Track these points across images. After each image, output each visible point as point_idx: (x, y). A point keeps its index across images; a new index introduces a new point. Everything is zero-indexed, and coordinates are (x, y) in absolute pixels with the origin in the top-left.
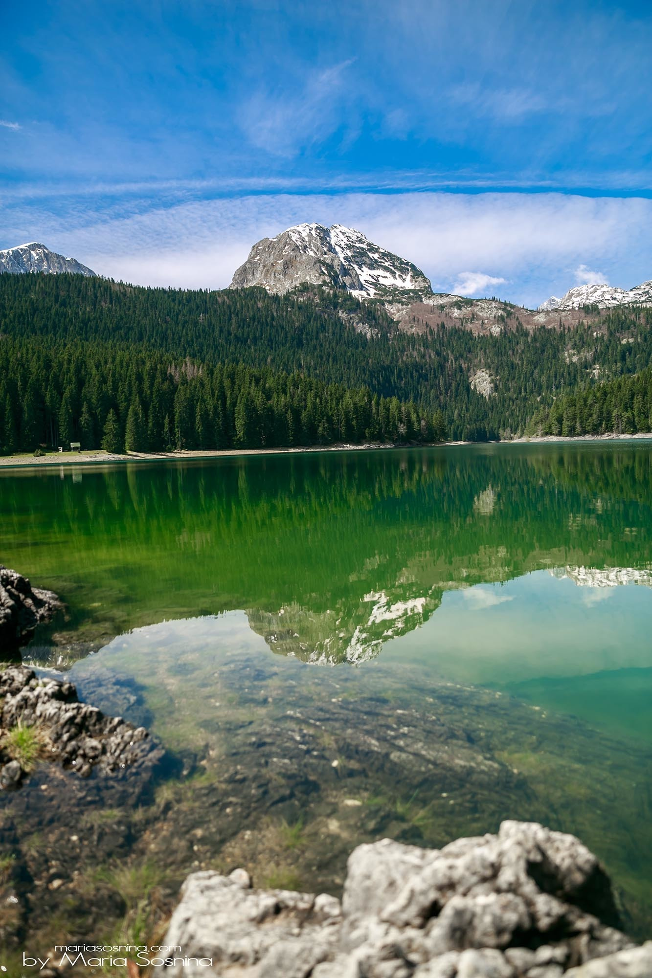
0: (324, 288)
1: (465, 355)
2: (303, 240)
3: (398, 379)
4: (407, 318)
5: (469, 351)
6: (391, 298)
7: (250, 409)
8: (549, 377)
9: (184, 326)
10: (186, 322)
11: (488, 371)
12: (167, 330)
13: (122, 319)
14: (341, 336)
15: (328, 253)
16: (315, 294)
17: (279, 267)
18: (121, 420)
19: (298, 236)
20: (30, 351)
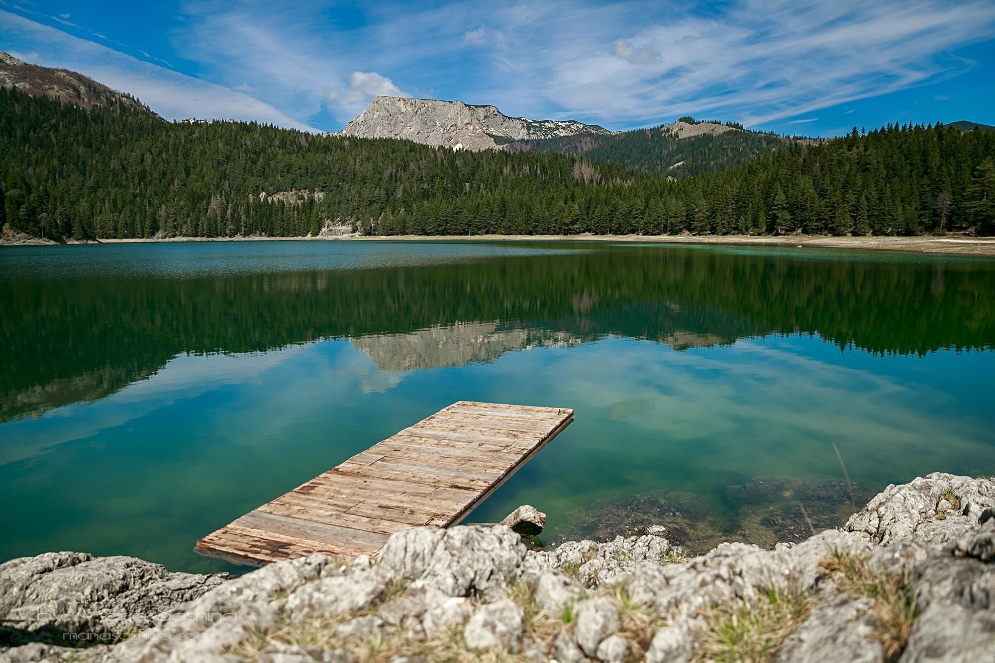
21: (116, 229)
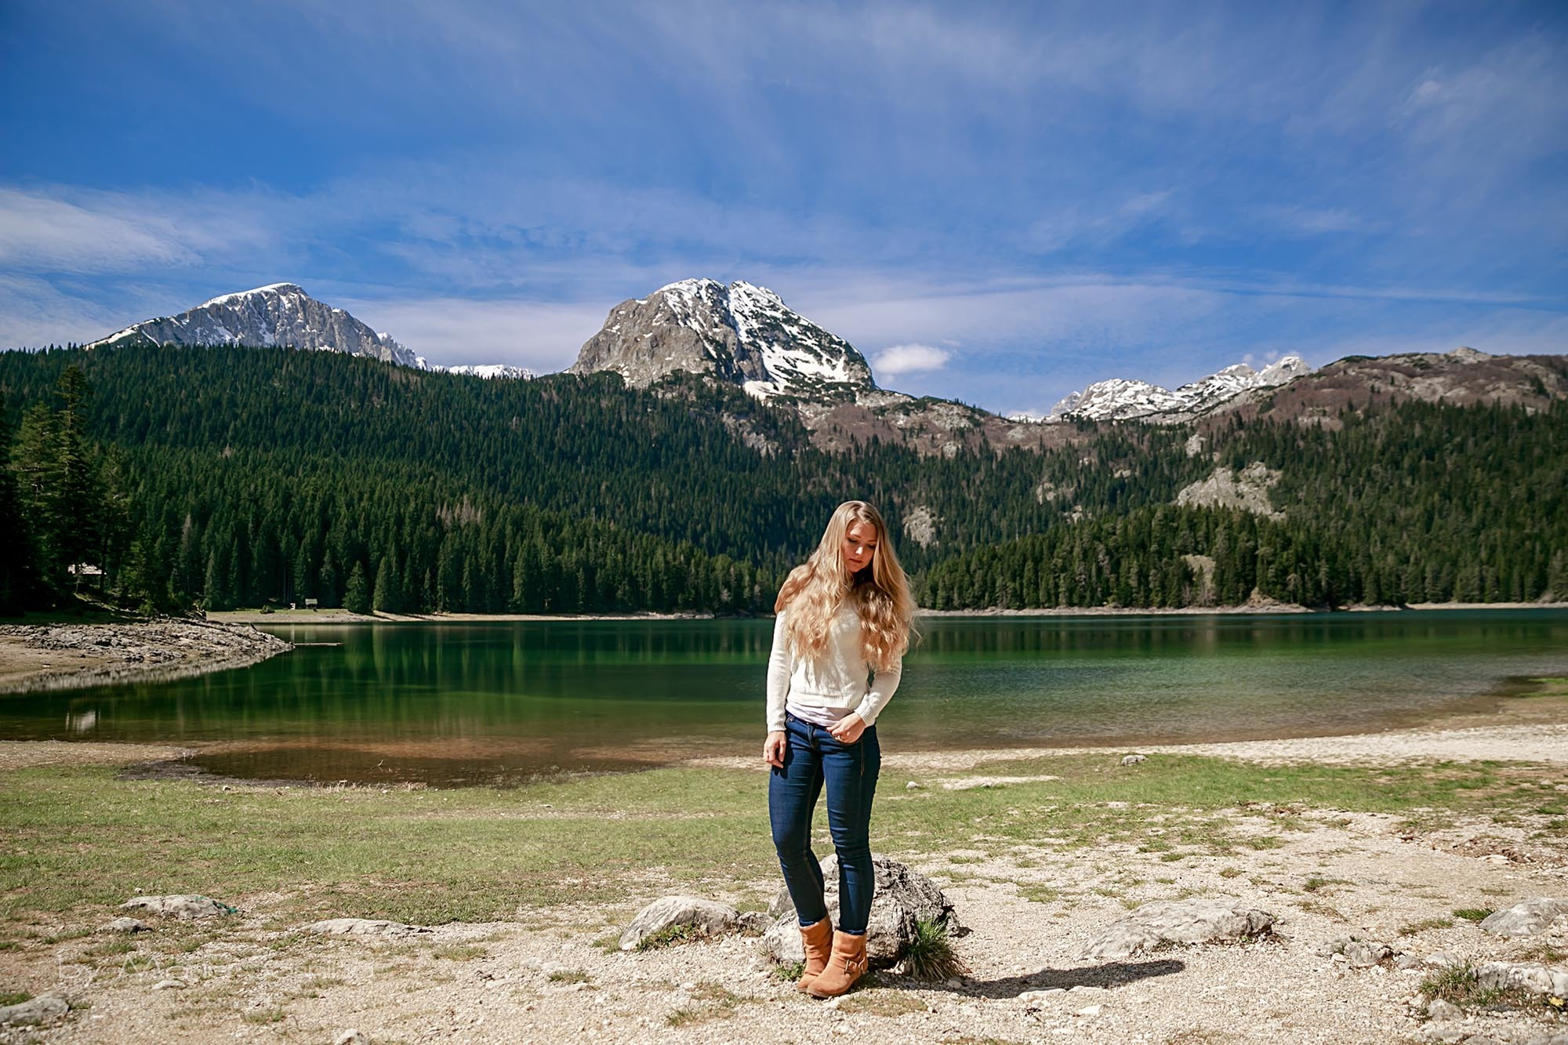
0: (706, 379)
1: (900, 486)
2: (685, 305)
4: (826, 427)
5: (907, 480)
6: (808, 394)
7: (532, 565)
8: (1012, 521)
9: (486, 435)
10: (491, 429)
11: (929, 509)
12: (461, 441)
13: (398, 423)
14: (721, 450)
15: (720, 325)
16: (690, 389)
17: (644, 344)
18: (369, 574)
19: (677, 299)
20: (267, 483)
21: (1482, 589)
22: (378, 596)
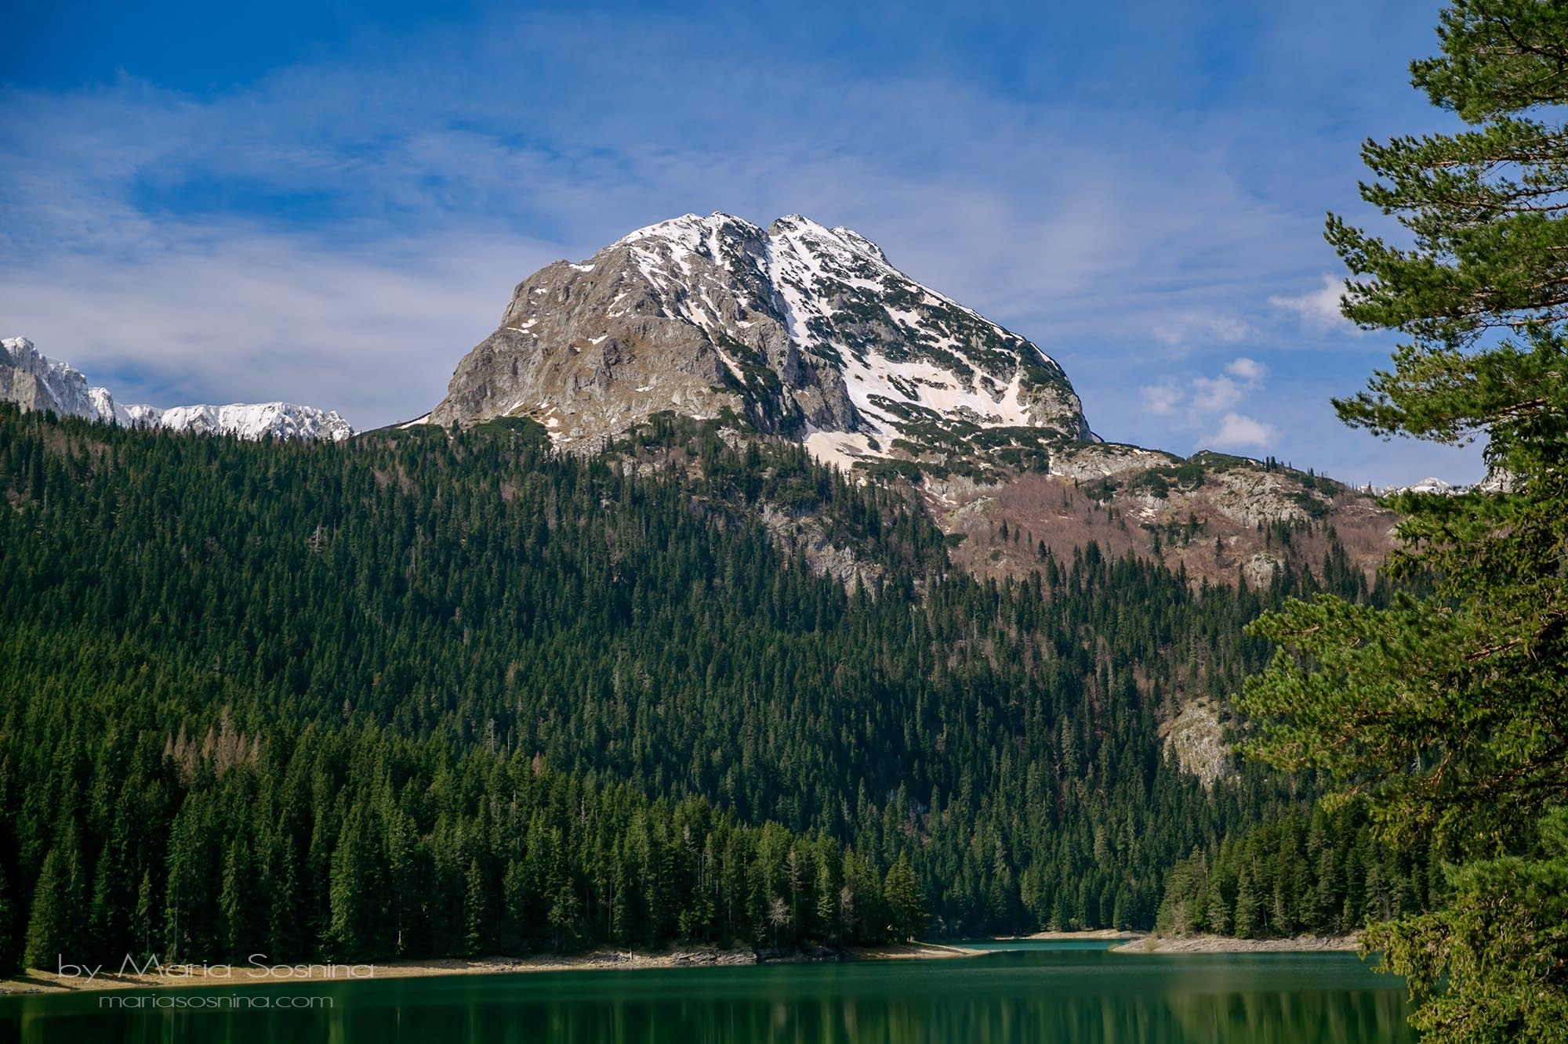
0: (724, 432)
1: (1150, 653)
2: (674, 272)
3: (924, 726)
4: (986, 527)
5: (1166, 639)
6: (943, 457)
7: (370, 857)
9: (257, 568)
10: (267, 554)
11: (1215, 705)
12: (203, 580)
13: (67, 547)
14: (761, 585)
15: (752, 313)
16: (691, 454)
17: (590, 358)
18: (19, 891)
19: (659, 260)
22: (36, 935)
